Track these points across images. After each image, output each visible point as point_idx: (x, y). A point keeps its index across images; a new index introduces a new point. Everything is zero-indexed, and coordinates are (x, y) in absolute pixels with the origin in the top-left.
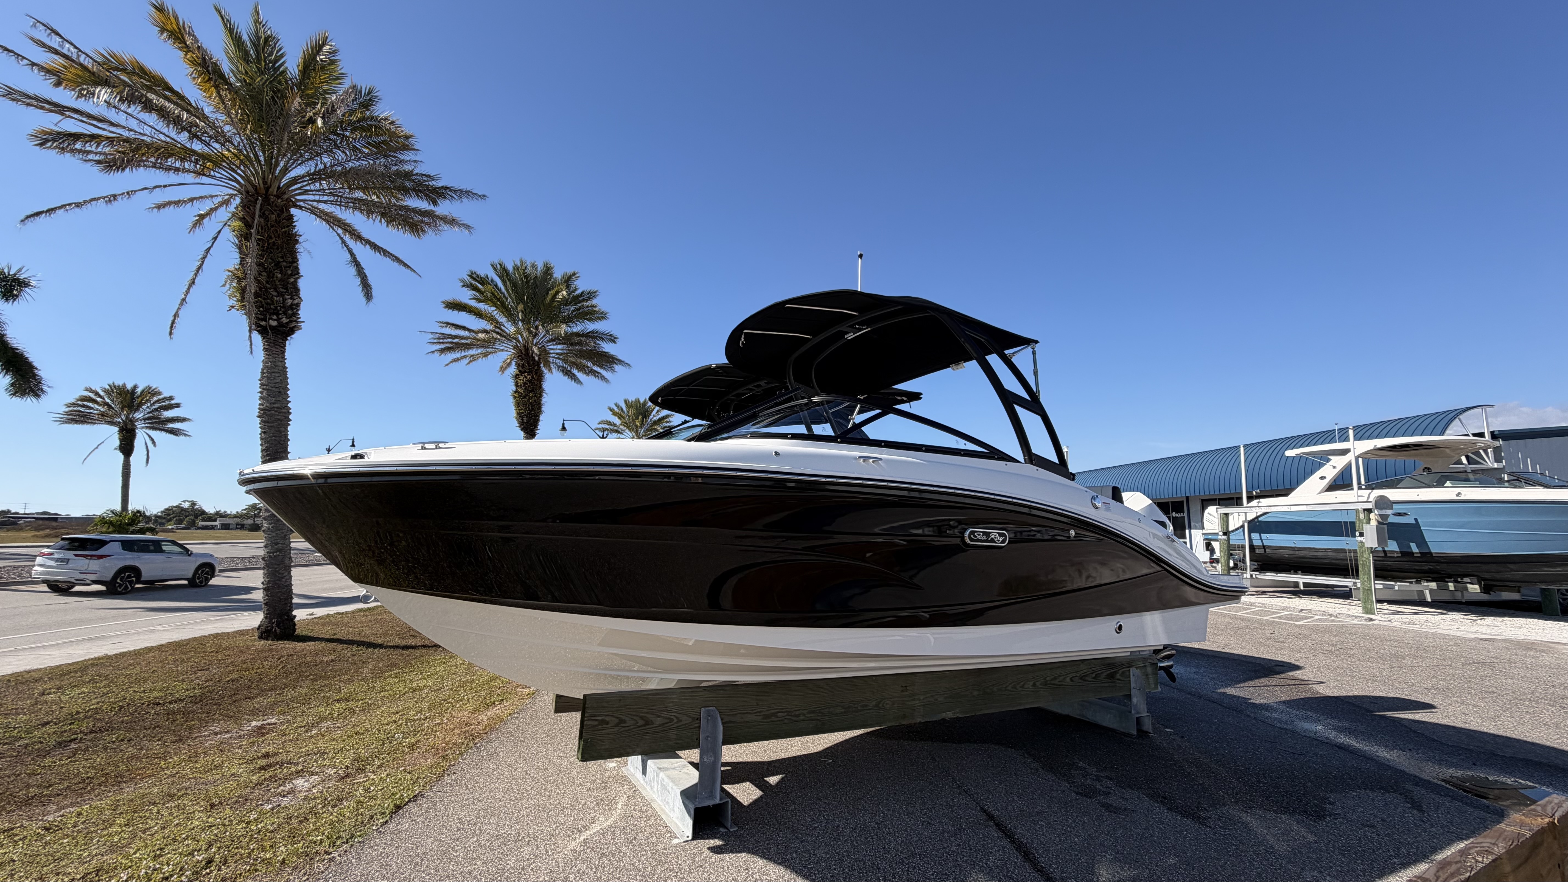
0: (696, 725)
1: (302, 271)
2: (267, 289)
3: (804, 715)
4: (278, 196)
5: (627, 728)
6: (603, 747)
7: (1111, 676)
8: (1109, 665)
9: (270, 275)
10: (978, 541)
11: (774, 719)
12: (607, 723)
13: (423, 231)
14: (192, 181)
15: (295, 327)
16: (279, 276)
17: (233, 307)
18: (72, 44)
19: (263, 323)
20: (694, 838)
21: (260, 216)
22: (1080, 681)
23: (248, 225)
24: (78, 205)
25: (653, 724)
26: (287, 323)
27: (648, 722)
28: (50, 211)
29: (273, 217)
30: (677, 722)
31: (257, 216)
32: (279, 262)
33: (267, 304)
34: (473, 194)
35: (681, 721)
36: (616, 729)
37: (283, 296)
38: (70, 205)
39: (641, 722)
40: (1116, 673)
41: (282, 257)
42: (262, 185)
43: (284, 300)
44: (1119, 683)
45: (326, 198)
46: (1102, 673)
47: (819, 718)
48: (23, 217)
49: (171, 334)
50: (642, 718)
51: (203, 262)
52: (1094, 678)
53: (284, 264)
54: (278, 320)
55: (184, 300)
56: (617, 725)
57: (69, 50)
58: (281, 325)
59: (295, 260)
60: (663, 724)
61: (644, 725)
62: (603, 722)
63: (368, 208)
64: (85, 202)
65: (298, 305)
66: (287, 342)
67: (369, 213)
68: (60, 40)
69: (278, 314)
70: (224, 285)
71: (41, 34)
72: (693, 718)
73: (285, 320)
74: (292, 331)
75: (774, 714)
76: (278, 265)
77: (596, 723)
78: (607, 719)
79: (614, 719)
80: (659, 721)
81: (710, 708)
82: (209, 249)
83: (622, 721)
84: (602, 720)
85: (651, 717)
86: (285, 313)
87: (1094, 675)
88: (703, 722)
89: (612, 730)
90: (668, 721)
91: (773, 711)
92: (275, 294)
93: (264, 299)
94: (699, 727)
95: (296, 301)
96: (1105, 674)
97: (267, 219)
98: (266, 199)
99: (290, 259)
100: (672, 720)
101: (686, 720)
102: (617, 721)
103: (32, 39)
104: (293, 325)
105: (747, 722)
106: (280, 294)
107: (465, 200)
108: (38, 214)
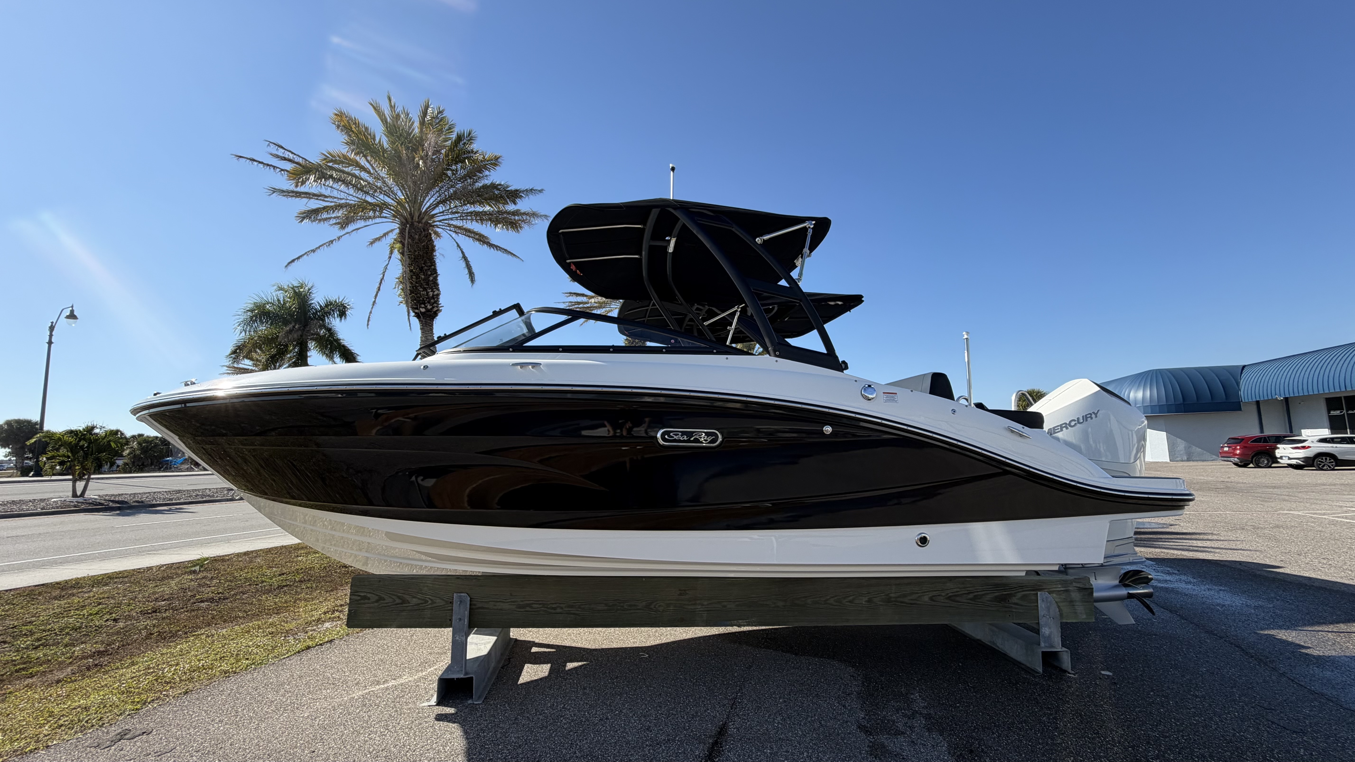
0: (450, 608)
1: (439, 272)
2: (416, 287)
3: (562, 608)
4: (419, 222)
5: (385, 605)
6: (365, 618)
7: (1002, 599)
8: (997, 585)
9: (418, 277)
10: (680, 441)
11: (528, 609)
12: (369, 599)
13: (521, 227)
14: (381, 221)
15: (437, 311)
16: (423, 277)
17: (401, 302)
18: (290, 151)
19: (417, 311)
20: (437, 705)
21: (409, 238)
22: (947, 601)
23: (403, 244)
24: (313, 251)
25: (409, 603)
26: (431, 309)
27: (404, 601)
28: (298, 258)
29: (417, 237)
30: (431, 604)
31: (407, 238)
32: (422, 267)
33: (417, 297)
34: (534, 190)
35: (435, 603)
36: (376, 604)
37: (426, 290)
38: (309, 252)
39: (398, 601)
40: (1011, 595)
41: (424, 264)
42: (409, 216)
43: (427, 293)
44: (1015, 608)
45: (450, 216)
46: (987, 594)
47: (577, 612)
48: (286, 264)
49: (368, 325)
50: (399, 597)
51: (384, 275)
52: (971, 599)
53: (426, 268)
54: (426, 307)
55: (374, 302)
56: (377, 601)
57: (288, 155)
58: (428, 311)
59: (433, 263)
60: (419, 604)
61: (402, 604)
62: (365, 598)
63: (480, 217)
64: (317, 248)
65: (438, 295)
66: (434, 322)
67: (482, 220)
68: (283, 151)
69: (424, 304)
70: (395, 288)
71: (273, 150)
72: (446, 601)
73: (429, 307)
74: (435, 314)
75: (529, 605)
76: (421, 269)
77: (359, 598)
78: (369, 595)
79: (374, 596)
80: (415, 601)
81: (462, 594)
82: (387, 265)
83: (381, 599)
84: (365, 596)
85: (407, 597)
86: (429, 302)
87: (971, 596)
88: (455, 606)
89: (372, 605)
90: (423, 602)
91: (528, 602)
92: (421, 289)
93: (416, 294)
94: (452, 610)
95: (436, 293)
96: (989, 597)
97: (413, 239)
98: (412, 225)
99: (429, 264)
100: (426, 602)
101: (439, 602)
102: (377, 598)
103: (271, 154)
104: (435, 309)
105: (501, 610)
106: (425, 289)
107: (531, 196)
108: (293, 261)
